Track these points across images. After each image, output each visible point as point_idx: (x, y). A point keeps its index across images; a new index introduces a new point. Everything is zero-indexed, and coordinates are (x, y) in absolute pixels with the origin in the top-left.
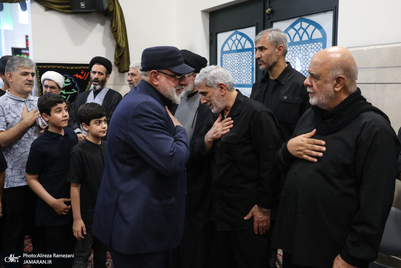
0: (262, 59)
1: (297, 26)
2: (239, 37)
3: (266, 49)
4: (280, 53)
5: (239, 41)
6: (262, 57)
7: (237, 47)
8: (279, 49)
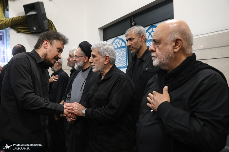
0: (132, 46)
1: (150, 31)
2: (118, 40)
3: (133, 39)
4: (143, 40)
5: (119, 43)
6: (131, 44)
7: (117, 46)
8: (142, 38)
